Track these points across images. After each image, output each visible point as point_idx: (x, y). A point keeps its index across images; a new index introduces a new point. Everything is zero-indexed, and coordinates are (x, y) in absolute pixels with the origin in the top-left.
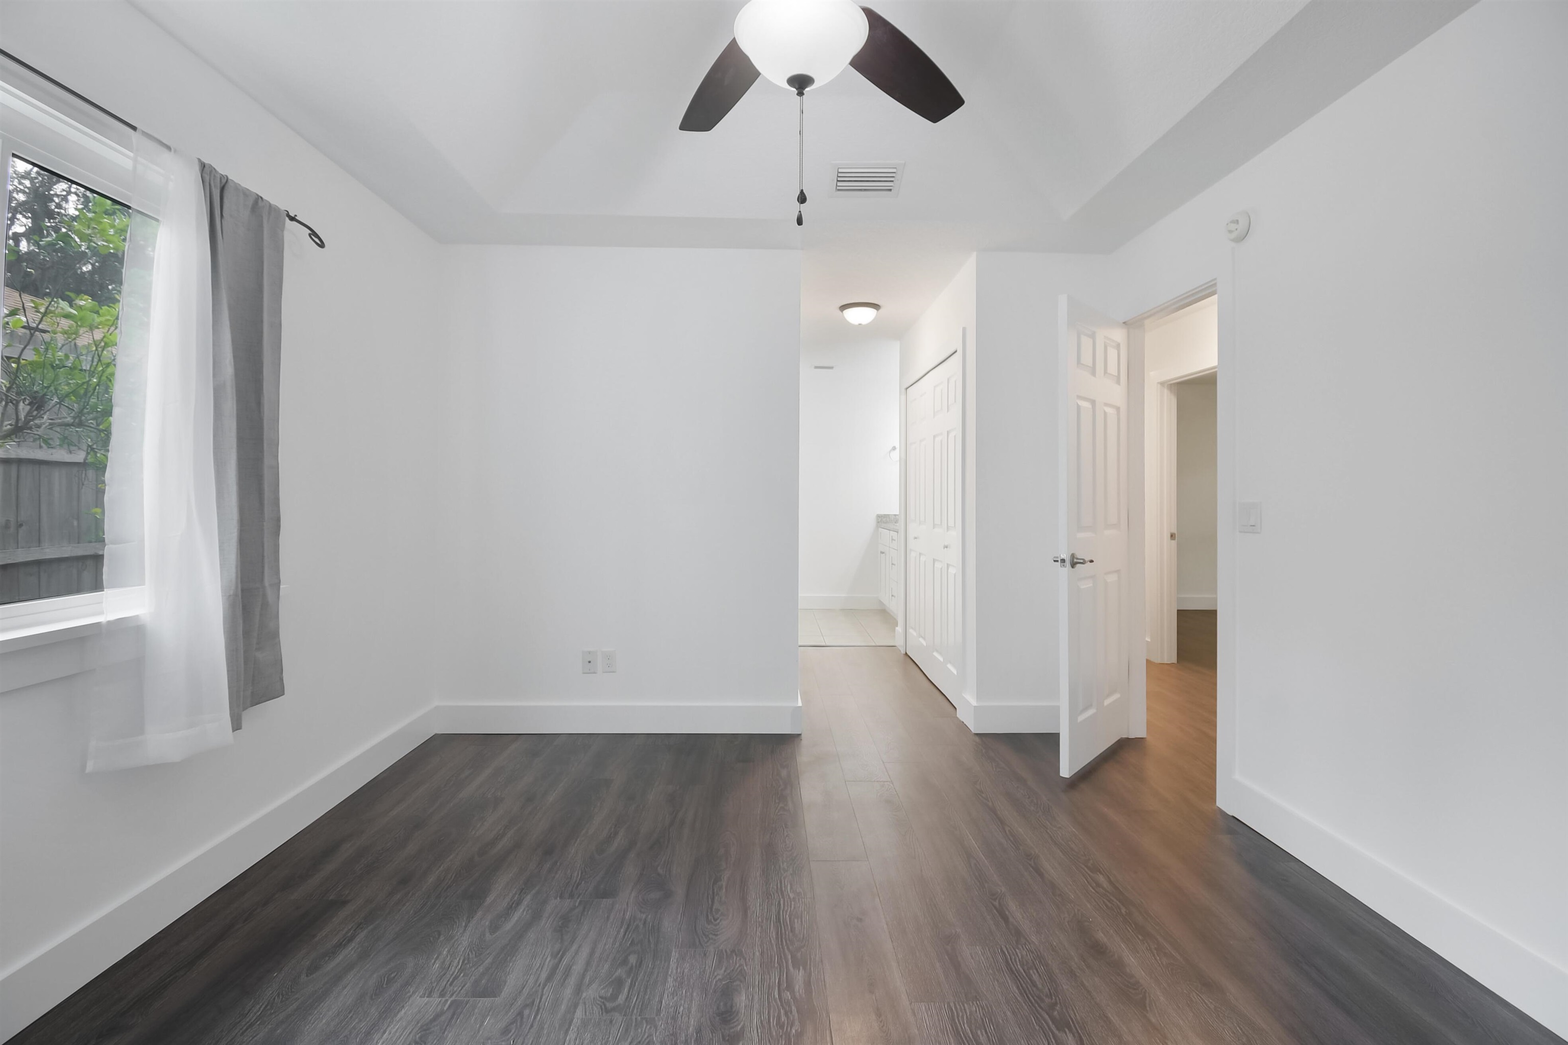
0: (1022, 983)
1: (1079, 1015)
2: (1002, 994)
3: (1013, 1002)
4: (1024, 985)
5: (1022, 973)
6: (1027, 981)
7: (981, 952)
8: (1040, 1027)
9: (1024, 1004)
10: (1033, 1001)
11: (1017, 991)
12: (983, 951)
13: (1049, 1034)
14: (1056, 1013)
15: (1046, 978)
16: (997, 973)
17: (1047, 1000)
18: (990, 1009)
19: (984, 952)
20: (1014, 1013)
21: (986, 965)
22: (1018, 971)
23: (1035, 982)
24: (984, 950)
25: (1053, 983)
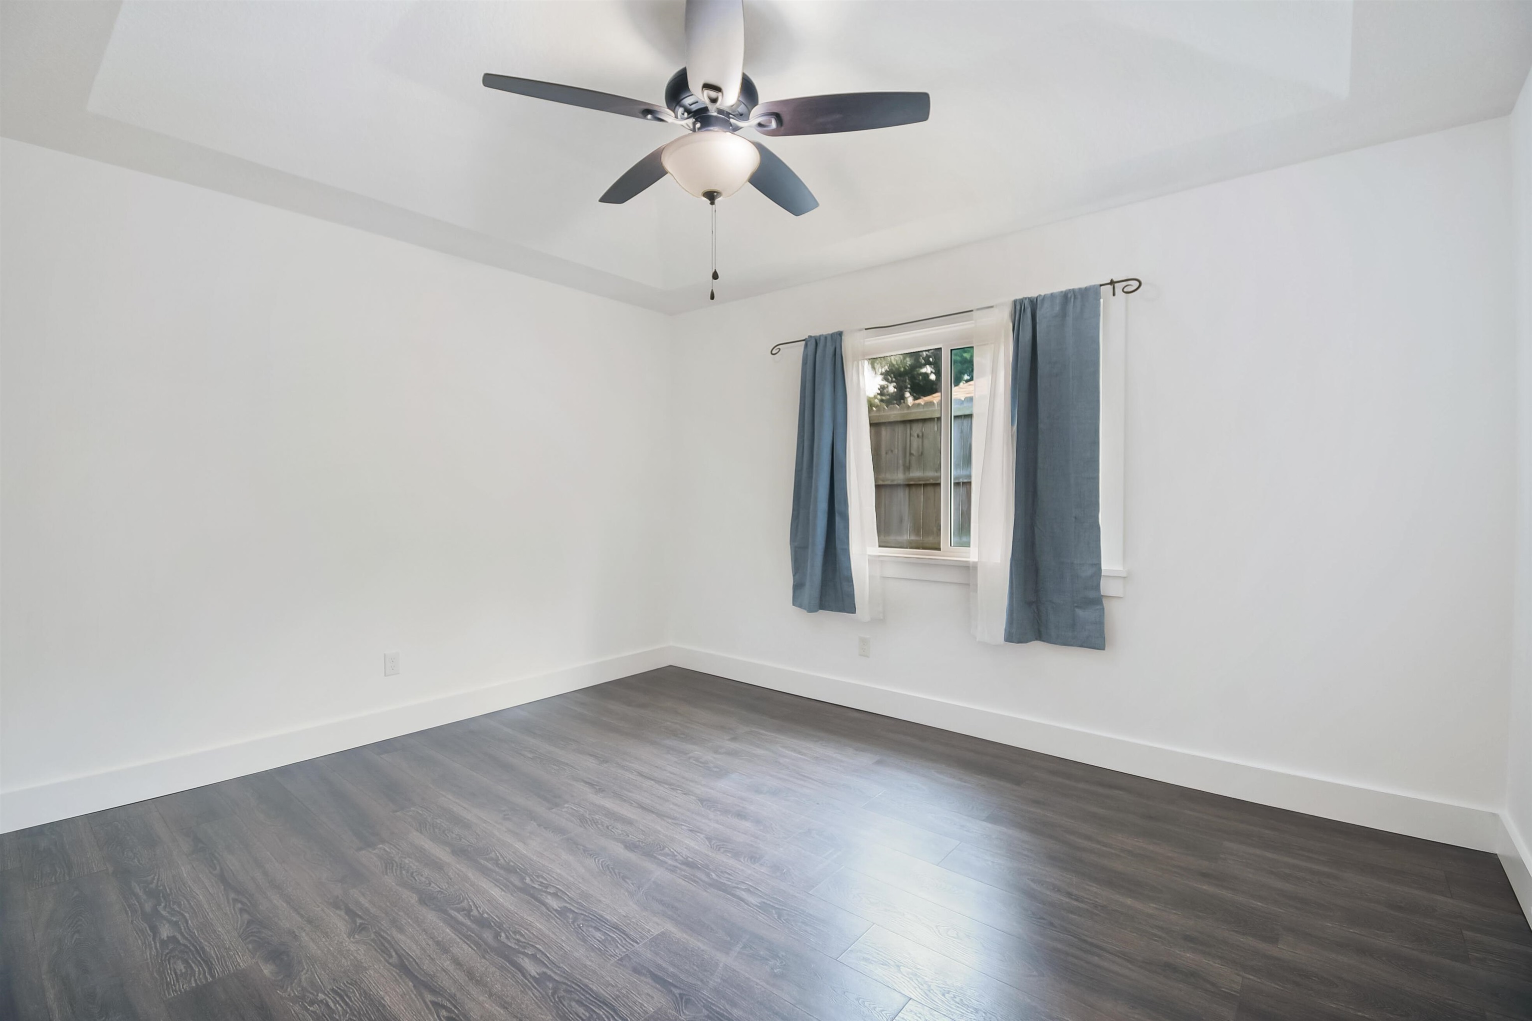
0: (590, 998)
1: (530, 996)
2: (602, 977)
3: (589, 974)
4: (588, 996)
5: (596, 1007)
6: (587, 1002)
7: (645, 1007)
8: (559, 967)
9: (580, 978)
10: (574, 986)
11: (591, 986)
12: (644, 1008)
13: (550, 965)
14: (551, 986)
15: (571, 1016)
16: (617, 993)
17: (562, 993)
18: (605, 958)
19: (642, 1009)
20: (585, 966)
21: (631, 994)
22: (600, 1007)
23: (579, 1006)
24: (644, 1010)
25: (562, 1014)
